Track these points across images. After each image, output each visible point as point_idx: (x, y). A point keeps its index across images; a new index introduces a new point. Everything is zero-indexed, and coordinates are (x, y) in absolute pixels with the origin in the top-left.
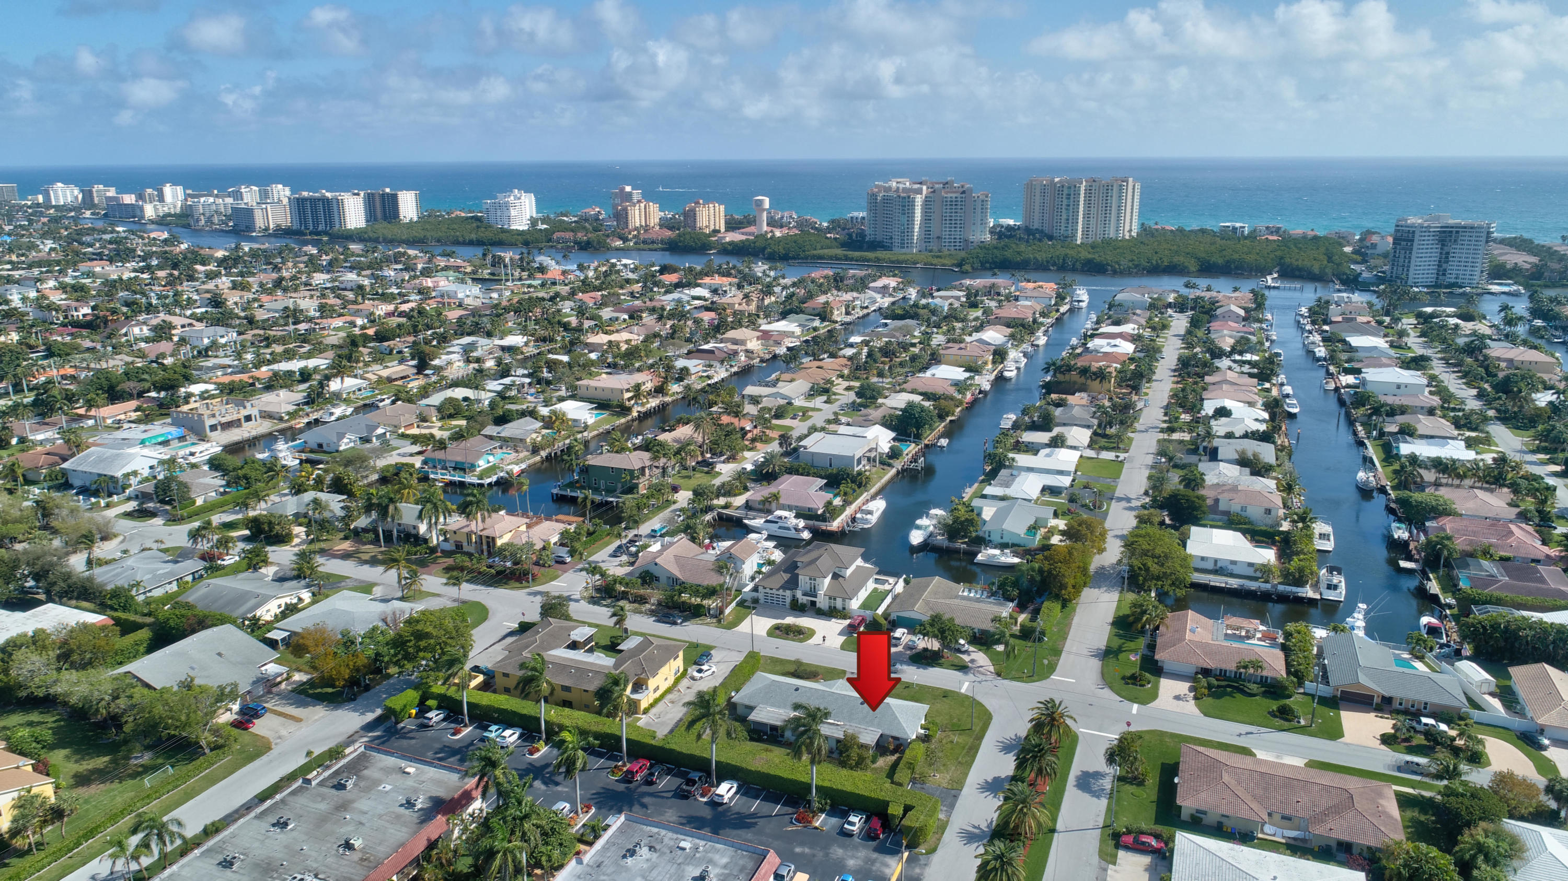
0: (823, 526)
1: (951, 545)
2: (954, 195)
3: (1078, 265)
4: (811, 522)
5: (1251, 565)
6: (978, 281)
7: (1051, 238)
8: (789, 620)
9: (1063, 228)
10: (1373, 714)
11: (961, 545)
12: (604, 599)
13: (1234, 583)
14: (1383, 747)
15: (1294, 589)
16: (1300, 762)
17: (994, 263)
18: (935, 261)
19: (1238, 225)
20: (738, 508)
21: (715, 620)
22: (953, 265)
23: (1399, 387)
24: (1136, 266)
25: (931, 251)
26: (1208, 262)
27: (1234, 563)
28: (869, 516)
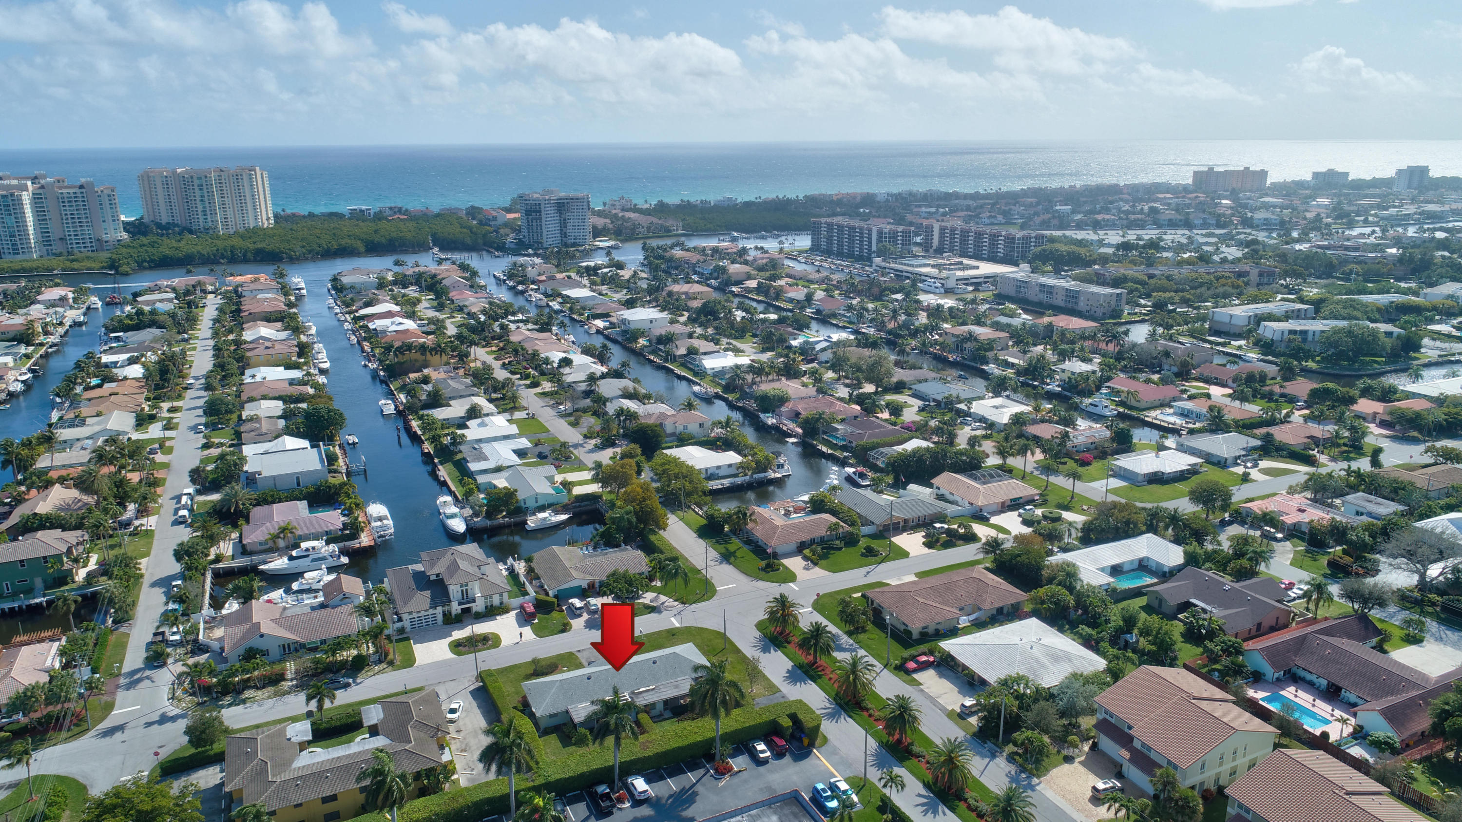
0: (355, 544)
1: (494, 523)
2: (71, 191)
3: (250, 255)
4: (341, 544)
5: (730, 466)
6: (177, 280)
7: (191, 232)
8: (459, 634)
9: (201, 219)
10: (905, 534)
11: (502, 518)
12: (218, 699)
13: (726, 482)
14: (931, 551)
15: (762, 475)
16: (913, 578)
17: (152, 261)
18: (76, 265)
19: (364, 208)
20: (233, 557)
21: (384, 665)
22: (103, 268)
23: (651, 322)
24: (310, 252)
25: (60, 255)
26: (372, 242)
27: (719, 468)
28: (385, 522)
